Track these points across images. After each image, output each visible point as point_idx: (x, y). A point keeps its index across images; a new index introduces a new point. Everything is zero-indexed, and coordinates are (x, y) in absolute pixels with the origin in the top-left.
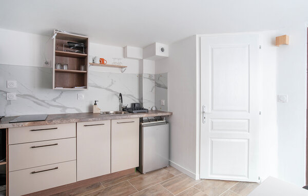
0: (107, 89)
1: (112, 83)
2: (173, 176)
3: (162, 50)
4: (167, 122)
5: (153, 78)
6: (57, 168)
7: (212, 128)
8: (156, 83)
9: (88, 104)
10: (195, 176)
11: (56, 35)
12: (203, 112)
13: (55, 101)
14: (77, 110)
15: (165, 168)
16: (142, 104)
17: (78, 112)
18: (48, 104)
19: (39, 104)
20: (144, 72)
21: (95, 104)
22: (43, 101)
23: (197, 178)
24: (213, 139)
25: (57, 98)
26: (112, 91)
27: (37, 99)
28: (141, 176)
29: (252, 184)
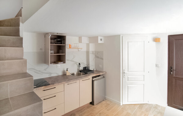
0: (71, 61)
1: (74, 57)
2: (109, 104)
3: (101, 40)
4: (104, 77)
5: (94, 53)
6: (55, 109)
7: (128, 80)
8: (95, 55)
9: (62, 70)
10: (120, 103)
11: (51, 35)
12: (124, 73)
13: (46, 70)
14: (57, 74)
15: (103, 100)
16: (89, 67)
17: (57, 75)
18: (42, 72)
19: (38, 73)
20: (90, 50)
21: (67, 70)
22: (39, 71)
23: (121, 104)
24: (128, 85)
25: (47, 68)
26: (74, 62)
27: (36, 70)
28: (93, 106)
29: (146, 105)
